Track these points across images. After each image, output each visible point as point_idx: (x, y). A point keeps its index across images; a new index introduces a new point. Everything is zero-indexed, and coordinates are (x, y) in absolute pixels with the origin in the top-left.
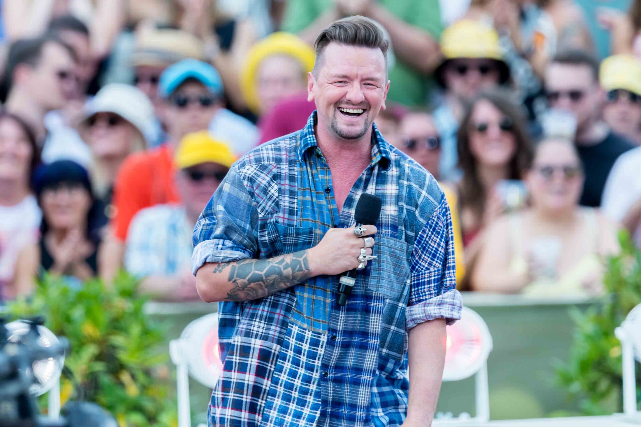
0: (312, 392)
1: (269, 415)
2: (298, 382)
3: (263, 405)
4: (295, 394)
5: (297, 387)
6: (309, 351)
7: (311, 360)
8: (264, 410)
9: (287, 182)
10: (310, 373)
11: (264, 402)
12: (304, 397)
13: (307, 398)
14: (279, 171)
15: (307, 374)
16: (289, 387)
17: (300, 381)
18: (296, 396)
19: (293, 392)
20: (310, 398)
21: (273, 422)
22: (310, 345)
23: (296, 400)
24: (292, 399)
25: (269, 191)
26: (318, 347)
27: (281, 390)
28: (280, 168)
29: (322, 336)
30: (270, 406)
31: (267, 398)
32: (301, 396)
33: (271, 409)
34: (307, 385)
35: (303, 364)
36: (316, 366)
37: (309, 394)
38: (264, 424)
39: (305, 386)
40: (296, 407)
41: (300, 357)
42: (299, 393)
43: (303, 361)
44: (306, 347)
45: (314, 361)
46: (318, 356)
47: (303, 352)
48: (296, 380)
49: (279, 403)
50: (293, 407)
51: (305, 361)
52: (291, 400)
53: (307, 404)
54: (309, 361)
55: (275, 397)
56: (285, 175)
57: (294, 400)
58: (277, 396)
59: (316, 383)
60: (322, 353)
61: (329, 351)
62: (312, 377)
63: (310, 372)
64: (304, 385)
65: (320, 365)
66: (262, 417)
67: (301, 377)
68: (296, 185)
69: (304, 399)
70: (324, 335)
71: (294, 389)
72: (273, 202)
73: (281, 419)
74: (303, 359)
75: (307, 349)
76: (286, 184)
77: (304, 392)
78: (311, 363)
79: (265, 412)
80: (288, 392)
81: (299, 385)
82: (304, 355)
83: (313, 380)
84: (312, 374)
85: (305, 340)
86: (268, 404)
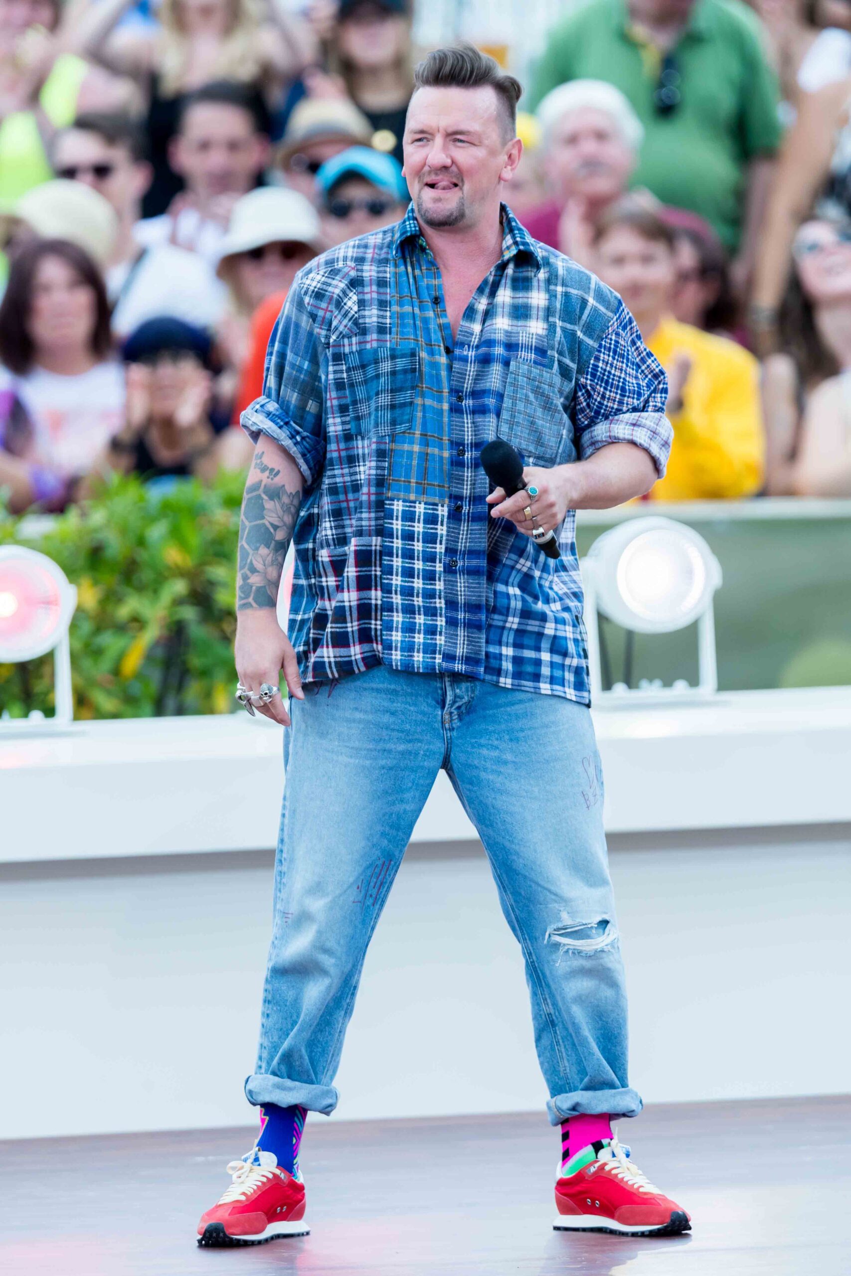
0: (440, 592)
1: (391, 640)
2: (418, 583)
3: (379, 627)
4: (418, 601)
5: (418, 591)
6: (425, 533)
7: (430, 545)
8: (382, 635)
9: (374, 288)
10: (431, 566)
11: (379, 622)
12: (431, 603)
13: (435, 603)
14: (359, 274)
15: (427, 568)
16: (408, 592)
17: (421, 581)
18: (421, 604)
19: (415, 599)
20: (440, 603)
21: (399, 649)
22: (424, 523)
23: (422, 609)
24: (417, 609)
25: (345, 304)
26: (437, 524)
27: (397, 600)
28: (362, 271)
29: (440, 508)
30: (388, 626)
31: (381, 615)
32: (427, 603)
33: (392, 631)
34: (431, 584)
35: (419, 554)
36: (438, 553)
37: (437, 597)
38: (388, 654)
39: (429, 587)
40: (424, 620)
41: (413, 545)
42: (423, 598)
43: (418, 550)
44: (419, 528)
45: (434, 545)
46: (439, 538)
47: (416, 536)
48: (416, 580)
49: (400, 619)
50: (420, 619)
51: (421, 549)
52: (415, 611)
53: (439, 611)
54: (427, 547)
55: (392, 611)
56: (371, 280)
57: (419, 611)
58: (395, 610)
59: (442, 578)
60: (445, 533)
61: (453, 528)
62: (435, 571)
63: (430, 564)
64: (427, 584)
65: (443, 551)
66: (382, 644)
67: (421, 573)
68: (388, 291)
69: (433, 605)
70: (443, 506)
71: (415, 594)
72: (350, 320)
73: (409, 641)
74: (418, 546)
75: (421, 530)
76: (371, 293)
77: (430, 595)
78: (430, 550)
79: (384, 637)
80: (408, 600)
81: (421, 586)
82: (418, 541)
83: (437, 575)
84: (435, 567)
85: (417, 517)
86: (385, 625)
